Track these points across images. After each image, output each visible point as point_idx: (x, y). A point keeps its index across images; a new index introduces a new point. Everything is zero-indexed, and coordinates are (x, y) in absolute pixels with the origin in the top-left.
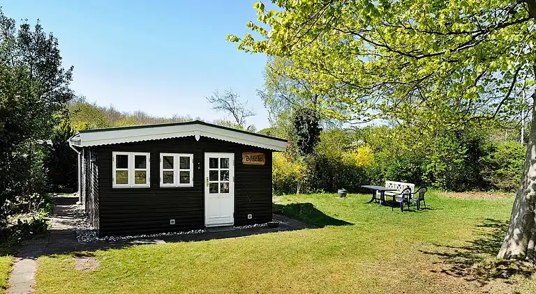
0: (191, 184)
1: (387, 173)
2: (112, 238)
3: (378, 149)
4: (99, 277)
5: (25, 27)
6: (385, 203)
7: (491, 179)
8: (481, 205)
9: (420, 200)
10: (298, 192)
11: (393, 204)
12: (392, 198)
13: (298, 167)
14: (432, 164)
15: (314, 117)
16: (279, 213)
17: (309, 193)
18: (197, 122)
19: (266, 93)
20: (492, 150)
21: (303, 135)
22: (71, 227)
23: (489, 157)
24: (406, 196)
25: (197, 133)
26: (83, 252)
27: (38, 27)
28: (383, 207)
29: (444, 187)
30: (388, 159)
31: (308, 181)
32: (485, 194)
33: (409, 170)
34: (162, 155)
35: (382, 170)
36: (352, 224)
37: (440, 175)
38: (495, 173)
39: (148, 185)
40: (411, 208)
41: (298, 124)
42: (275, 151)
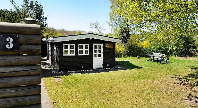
0: (88, 54)
1: (154, 50)
2: (63, 72)
3: (151, 42)
4: (65, 84)
5: (32, 2)
6: (154, 61)
7: (194, 52)
8: (190, 62)
9: (167, 60)
10: (122, 57)
11: (157, 61)
12: (157, 59)
13: (122, 48)
14: (171, 47)
15: (128, 30)
16: (117, 64)
17: (126, 57)
18: (91, 33)
19: (109, 22)
20: (194, 41)
21: (124, 37)
22: (48, 68)
23: (193, 44)
24: (162, 58)
25: (91, 37)
26: (56, 76)
27: (36, 2)
28: (154, 62)
29: (176, 55)
30: (155, 45)
31: (126, 53)
32: (191, 58)
33: (163, 49)
34: (79, 45)
35: (152, 49)
36: (144, 68)
37: (174, 51)
38: (195, 50)
39: (74, 55)
40: (164, 63)
41: (122, 33)
42: (117, 43)
